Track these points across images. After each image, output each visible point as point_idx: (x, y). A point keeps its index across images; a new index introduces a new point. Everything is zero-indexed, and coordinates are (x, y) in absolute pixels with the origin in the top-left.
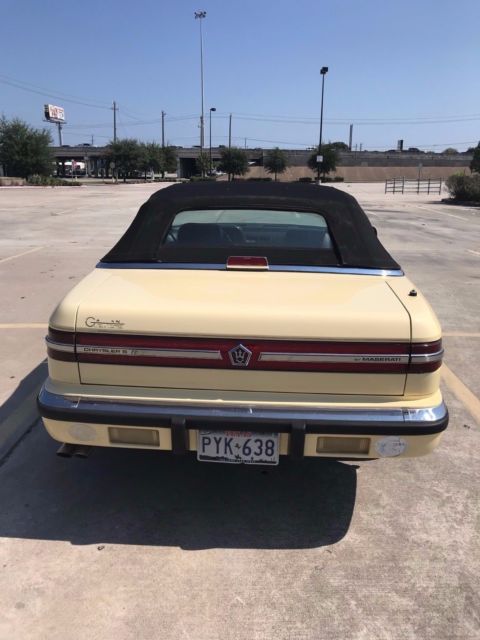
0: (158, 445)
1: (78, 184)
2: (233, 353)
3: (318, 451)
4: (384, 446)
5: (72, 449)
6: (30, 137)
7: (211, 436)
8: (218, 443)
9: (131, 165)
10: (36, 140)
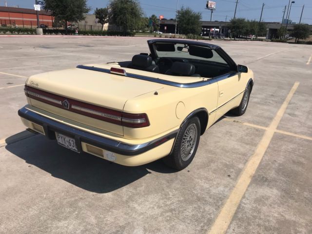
2: (64, 103)
3: (88, 151)
6: (192, 16)
7: (60, 135)
8: (62, 138)
10: (194, 18)
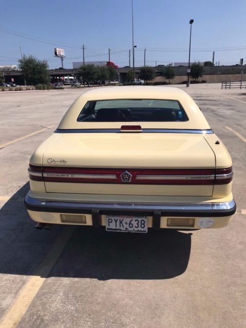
0: (86, 223)
1: (62, 88)
2: (123, 176)
3: (167, 225)
4: (202, 222)
5: (43, 225)
6: (37, 65)
7: (113, 218)
8: (116, 221)
9: (91, 77)
10: (40, 66)
